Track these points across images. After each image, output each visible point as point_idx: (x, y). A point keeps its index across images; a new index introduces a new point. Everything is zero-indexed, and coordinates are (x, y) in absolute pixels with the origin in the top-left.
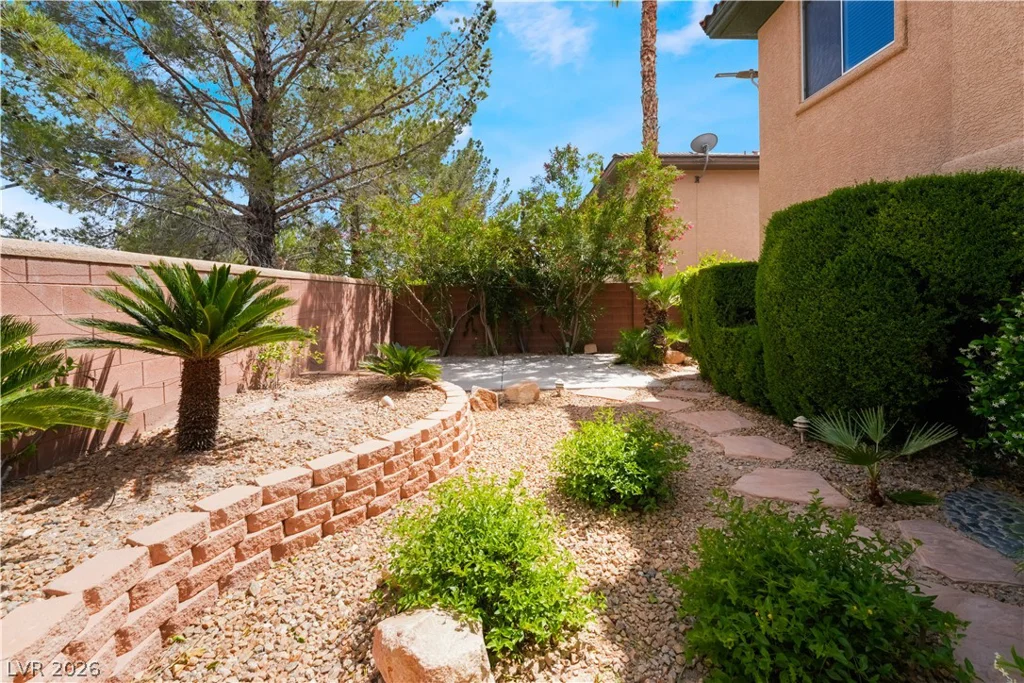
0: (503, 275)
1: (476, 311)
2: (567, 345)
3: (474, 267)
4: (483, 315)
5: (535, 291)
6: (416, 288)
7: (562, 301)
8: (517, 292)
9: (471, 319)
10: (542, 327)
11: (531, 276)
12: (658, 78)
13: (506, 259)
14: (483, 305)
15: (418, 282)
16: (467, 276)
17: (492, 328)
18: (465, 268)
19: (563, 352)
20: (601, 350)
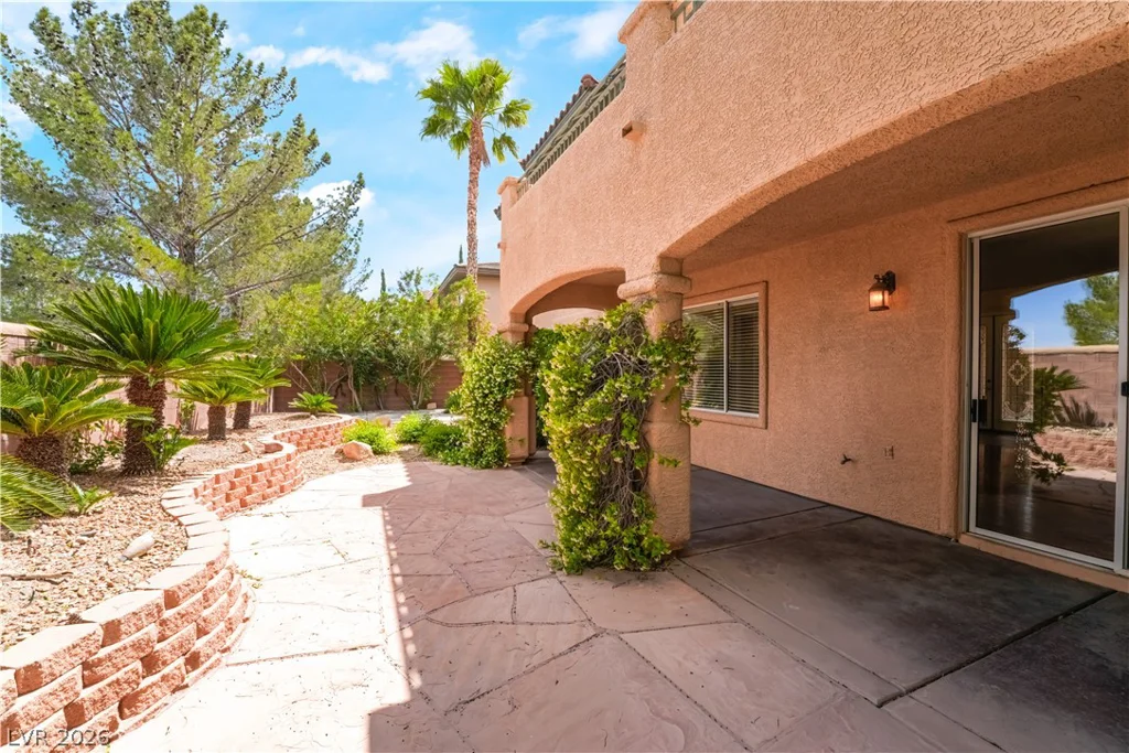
0: (366, 354)
1: (345, 379)
2: (414, 403)
3: (344, 346)
4: (350, 382)
5: (391, 365)
6: (298, 362)
7: (410, 372)
8: (377, 366)
9: (340, 386)
10: (396, 392)
11: (388, 354)
12: (478, 226)
13: (368, 344)
14: (351, 374)
15: (299, 357)
16: (339, 354)
17: (358, 391)
18: (336, 348)
19: (412, 408)
20: (438, 407)
